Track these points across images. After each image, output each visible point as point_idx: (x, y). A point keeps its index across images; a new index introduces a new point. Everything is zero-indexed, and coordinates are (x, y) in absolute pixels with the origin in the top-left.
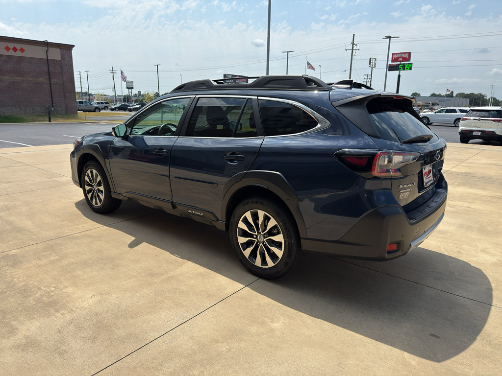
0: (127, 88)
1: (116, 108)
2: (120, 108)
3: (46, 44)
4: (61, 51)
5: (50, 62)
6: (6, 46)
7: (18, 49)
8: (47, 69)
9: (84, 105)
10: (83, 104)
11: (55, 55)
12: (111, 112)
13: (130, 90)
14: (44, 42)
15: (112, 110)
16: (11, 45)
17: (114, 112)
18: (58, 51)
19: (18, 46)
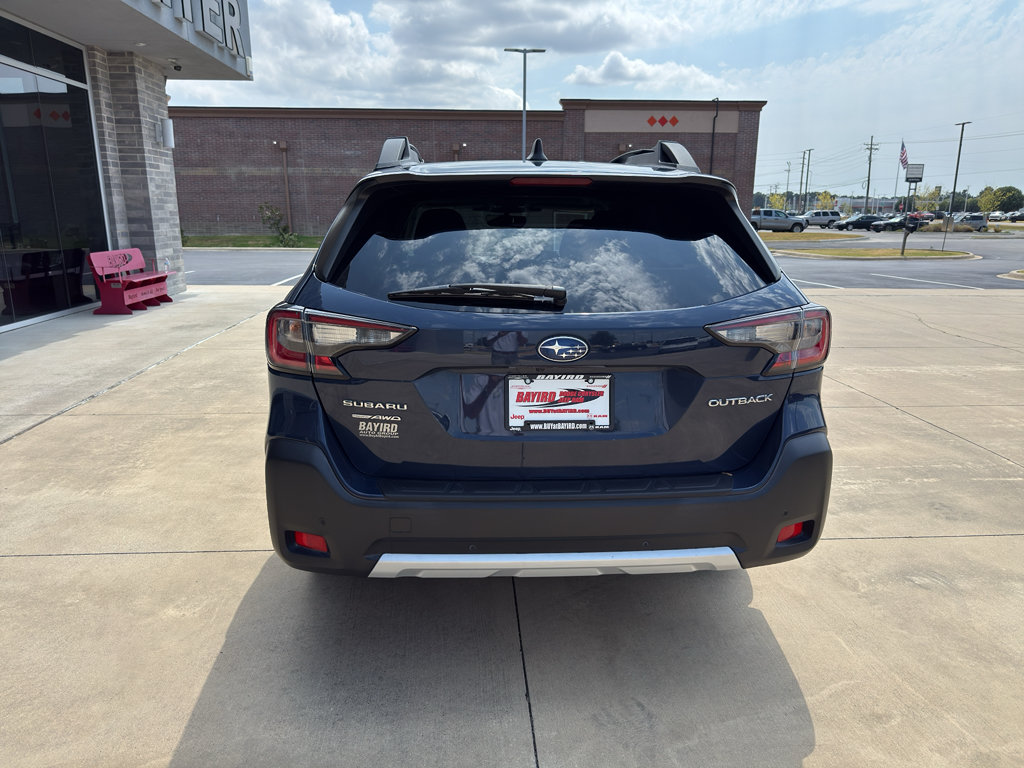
0: (907, 180)
1: (848, 224)
2: (857, 225)
3: (716, 105)
4: (740, 116)
5: (716, 139)
6: (649, 117)
7: (668, 120)
8: (710, 153)
9: (773, 217)
10: (771, 215)
11: (728, 124)
12: (837, 232)
13: (913, 185)
14: (713, 101)
15: (841, 227)
16: (658, 115)
17: (844, 232)
18: (734, 115)
19: (669, 115)
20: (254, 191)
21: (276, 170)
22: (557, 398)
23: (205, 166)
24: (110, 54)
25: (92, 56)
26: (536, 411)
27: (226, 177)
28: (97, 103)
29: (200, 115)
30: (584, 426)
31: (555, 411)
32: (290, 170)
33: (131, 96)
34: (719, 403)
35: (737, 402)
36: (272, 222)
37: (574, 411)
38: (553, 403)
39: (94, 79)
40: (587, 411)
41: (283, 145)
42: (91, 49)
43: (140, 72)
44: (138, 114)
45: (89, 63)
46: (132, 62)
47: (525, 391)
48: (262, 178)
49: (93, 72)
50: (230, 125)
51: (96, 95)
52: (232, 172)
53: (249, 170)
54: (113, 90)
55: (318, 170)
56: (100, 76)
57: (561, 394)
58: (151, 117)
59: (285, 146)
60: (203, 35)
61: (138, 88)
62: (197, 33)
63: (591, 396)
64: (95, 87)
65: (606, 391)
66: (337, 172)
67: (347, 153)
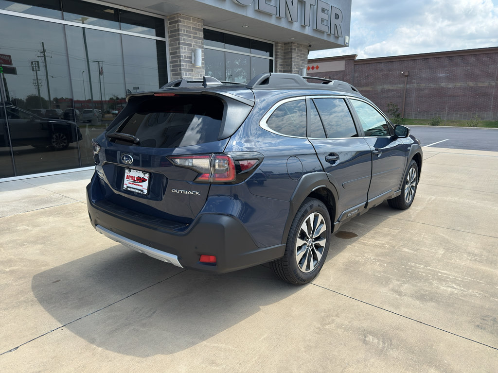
20: (388, 97)
21: (401, 86)
22: (136, 179)
23: (367, 86)
24: (285, 44)
25: (276, 46)
26: (131, 183)
27: (376, 91)
28: (276, 65)
29: (369, 62)
30: (140, 192)
31: (135, 184)
32: (408, 86)
33: (290, 60)
34: (176, 191)
35: (183, 192)
36: (392, 112)
37: (139, 185)
38: (134, 181)
39: (276, 55)
40: (142, 186)
41: (406, 74)
42: (277, 43)
43: (295, 49)
44: (291, 68)
45: (275, 48)
46: (292, 46)
47: (129, 175)
48: (393, 90)
49: (276, 52)
50: (382, 66)
51: (276, 61)
52: (379, 88)
53: (387, 87)
54: (284, 58)
55: (423, 85)
56: (279, 54)
57: (137, 178)
58: (297, 68)
59: (407, 74)
60: (316, 30)
61: (293, 56)
62: (314, 30)
63: (144, 180)
64: (276, 58)
65: (148, 179)
66: (433, 85)
67: (440, 75)
